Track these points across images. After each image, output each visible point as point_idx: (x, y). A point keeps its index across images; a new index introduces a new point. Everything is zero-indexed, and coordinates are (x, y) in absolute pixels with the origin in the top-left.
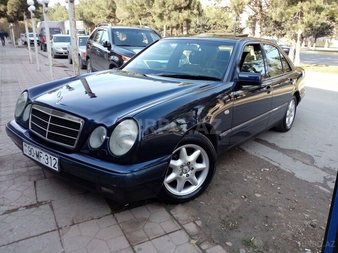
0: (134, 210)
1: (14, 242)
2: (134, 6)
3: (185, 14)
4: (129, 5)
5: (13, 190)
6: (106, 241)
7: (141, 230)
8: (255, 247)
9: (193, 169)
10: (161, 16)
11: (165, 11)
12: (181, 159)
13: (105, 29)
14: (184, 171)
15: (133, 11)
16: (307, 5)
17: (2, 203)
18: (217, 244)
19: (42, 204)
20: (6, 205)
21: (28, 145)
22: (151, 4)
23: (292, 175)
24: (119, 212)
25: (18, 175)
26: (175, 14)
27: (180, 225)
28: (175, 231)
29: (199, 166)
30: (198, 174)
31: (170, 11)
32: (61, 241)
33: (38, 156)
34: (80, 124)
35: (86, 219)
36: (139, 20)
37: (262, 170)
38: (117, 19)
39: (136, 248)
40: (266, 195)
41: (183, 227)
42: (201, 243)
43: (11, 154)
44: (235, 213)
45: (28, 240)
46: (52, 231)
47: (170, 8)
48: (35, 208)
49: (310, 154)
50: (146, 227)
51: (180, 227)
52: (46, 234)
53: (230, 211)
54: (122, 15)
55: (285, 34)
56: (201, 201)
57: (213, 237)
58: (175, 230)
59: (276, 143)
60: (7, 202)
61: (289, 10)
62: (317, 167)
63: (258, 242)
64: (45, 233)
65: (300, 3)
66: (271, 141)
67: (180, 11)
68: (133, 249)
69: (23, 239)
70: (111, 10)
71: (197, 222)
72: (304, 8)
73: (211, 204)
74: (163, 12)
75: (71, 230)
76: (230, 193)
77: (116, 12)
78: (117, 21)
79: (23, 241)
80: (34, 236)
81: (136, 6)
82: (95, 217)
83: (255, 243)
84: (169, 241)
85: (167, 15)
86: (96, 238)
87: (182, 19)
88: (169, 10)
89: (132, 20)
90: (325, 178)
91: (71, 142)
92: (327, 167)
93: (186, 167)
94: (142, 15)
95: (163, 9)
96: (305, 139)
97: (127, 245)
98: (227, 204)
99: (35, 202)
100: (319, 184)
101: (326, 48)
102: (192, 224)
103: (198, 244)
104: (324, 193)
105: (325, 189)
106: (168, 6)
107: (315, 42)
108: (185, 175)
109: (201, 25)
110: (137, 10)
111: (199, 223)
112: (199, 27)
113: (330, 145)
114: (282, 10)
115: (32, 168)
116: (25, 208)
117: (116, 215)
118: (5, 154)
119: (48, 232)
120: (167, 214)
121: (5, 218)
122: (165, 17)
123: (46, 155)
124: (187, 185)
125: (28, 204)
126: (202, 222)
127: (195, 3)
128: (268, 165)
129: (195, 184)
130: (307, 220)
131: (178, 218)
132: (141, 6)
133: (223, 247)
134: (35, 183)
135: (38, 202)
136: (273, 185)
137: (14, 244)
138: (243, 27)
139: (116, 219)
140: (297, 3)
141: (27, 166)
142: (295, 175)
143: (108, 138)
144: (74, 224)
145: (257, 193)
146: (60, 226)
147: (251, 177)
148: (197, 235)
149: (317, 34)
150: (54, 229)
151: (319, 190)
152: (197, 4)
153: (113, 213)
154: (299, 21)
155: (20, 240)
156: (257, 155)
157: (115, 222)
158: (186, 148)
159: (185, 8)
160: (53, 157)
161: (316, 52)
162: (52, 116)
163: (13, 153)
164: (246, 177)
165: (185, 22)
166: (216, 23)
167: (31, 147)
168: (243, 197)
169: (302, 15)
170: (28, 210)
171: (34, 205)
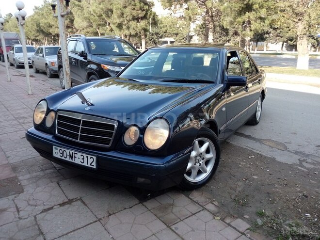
0: (158, 198)
1: (63, 235)
2: (92, 17)
3: (143, 23)
4: (87, 15)
5: (40, 192)
6: (145, 225)
7: (171, 213)
8: (268, 217)
9: (203, 159)
10: (120, 26)
11: (124, 21)
12: (195, 150)
13: (78, 40)
14: (197, 161)
15: (92, 21)
16: (254, 14)
17: (35, 204)
18: (237, 218)
19: (74, 201)
20: (39, 205)
21: (59, 148)
22: (110, 15)
23: (274, 160)
24: (146, 201)
25: (38, 178)
26: (133, 24)
27: (202, 206)
28: (199, 212)
29: (208, 156)
30: (207, 163)
31: (129, 21)
32: (105, 229)
33: (71, 157)
34: (114, 126)
35: (120, 210)
36: (98, 30)
37: (250, 157)
38: (75, 28)
39: (173, 227)
40: (261, 177)
41: (204, 208)
42: (224, 219)
43: (20, 160)
44: (242, 193)
45: (75, 232)
46: (94, 222)
47: (128, 18)
48: (68, 205)
49: (281, 141)
50: (174, 210)
51: (202, 208)
52: (90, 225)
53: (237, 192)
54: (80, 25)
55: (230, 40)
56: (212, 186)
57: (232, 213)
58: (199, 210)
59: (251, 135)
60: (39, 203)
61: (239, 19)
62: (290, 152)
63: (268, 213)
64: (88, 225)
65: (247, 13)
66: (247, 133)
67: (138, 21)
68: (171, 229)
69: (71, 232)
70: (69, 20)
71: (214, 203)
72: (251, 17)
73: (220, 188)
74: (122, 22)
75: (110, 219)
76: (233, 178)
77: (75, 22)
78: (75, 30)
79: (72, 233)
80: (79, 229)
81: (94, 16)
82: (127, 207)
83: (267, 213)
84: (198, 219)
85: (125, 25)
86: (135, 224)
87: (141, 28)
88: (127, 20)
89: (90, 30)
90: (299, 160)
91: (106, 142)
92: (299, 151)
93: (199, 158)
94: (100, 25)
95: (122, 19)
96: (273, 130)
97: (165, 226)
98: (233, 186)
99: (66, 200)
100: (297, 165)
101: (265, 52)
102: (210, 204)
103: (222, 220)
104: (303, 171)
105: (303, 169)
106: (126, 17)
107: (257, 46)
108: (198, 164)
109: (154, 33)
110: (95, 21)
111: (216, 203)
112: (153, 35)
113: (295, 134)
114: (232, 19)
115: (48, 171)
116: (59, 206)
117: (145, 203)
118: (15, 161)
119: (91, 223)
120: (187, 199)
121: (45, 216)
122: (124, 27)
123: (81, 155)
124: (200, 173)
125: (61, 202)
126: (218, 202)
127: (151, 14)
128: (252, 153)
129: (206, 172)
130: (299, 192)
131: (198, 201)
132: (99, 16)
133: (243, 220)
134: (58, 184)
135: (69, 200)
136: (263, 168)
137: (65, 236)
138: (192, 35)
139: (146, 207)
140: (245, 13)
141: (42, 170)
142: (276, 160)
143: (142, 136)
144: (110, 215)
145: (254, 175)
146: (99, 218)
147: (244, 164)
148: (218, 212)
149: (258, 39)
150: (95, 220)
151: (298, 169)
152: (153, 15)
153: (141, 202)
154: (248, 29)
155: (68, 233)
156: (239, 145)
157: (146, 209)
158: (198, 141)
159: (142, 18)
160: (89, 156)
161: (258, 55)
162: (83, 121)
163: (22, 159)
164: (240, 164)
165: (143, 31)
166: (166, 31)
167: (63, 149)
168: (244, 179)
169: (250, 24)
170: (62, 208)
171: (66, 202)
